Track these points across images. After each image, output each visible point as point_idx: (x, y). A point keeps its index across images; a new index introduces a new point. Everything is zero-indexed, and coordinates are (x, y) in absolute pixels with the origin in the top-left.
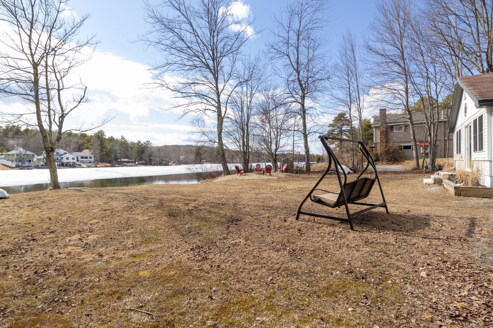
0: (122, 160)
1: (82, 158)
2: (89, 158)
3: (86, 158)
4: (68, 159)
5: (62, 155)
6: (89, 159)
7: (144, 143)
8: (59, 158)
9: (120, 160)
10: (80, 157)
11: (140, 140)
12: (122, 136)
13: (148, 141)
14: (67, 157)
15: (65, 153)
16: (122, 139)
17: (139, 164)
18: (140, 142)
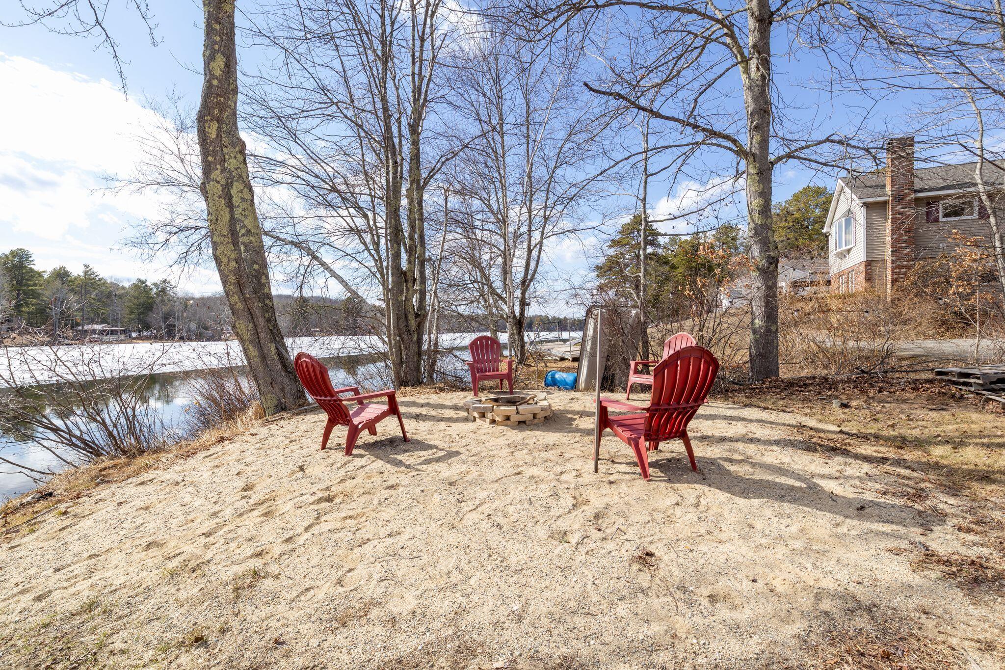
0: (86, 327)
7: (155, 285)
9: (80, 328)
11: (143, 278)
12: (86, 266)
13: (165, 281)
16: (86, 273)
17: (139, 338)
18: (144, 282)
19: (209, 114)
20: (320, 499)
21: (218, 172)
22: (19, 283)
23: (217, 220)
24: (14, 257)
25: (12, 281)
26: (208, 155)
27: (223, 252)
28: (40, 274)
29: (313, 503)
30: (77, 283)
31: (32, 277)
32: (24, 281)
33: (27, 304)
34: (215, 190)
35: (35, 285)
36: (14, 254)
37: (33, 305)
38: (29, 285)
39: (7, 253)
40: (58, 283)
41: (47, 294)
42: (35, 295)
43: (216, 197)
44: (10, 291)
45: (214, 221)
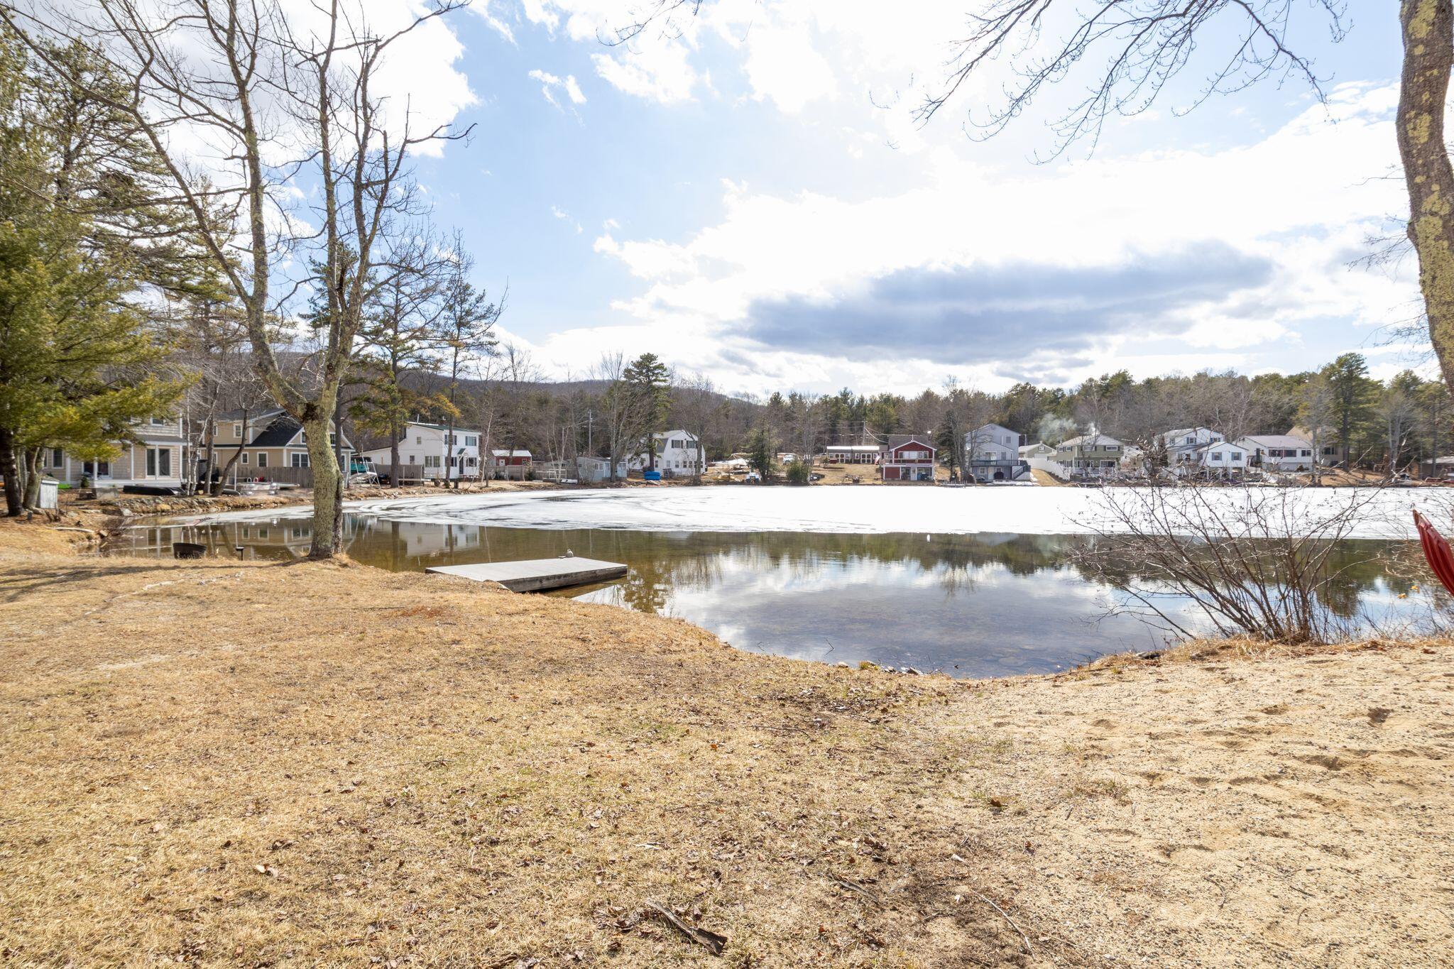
0: (1438, 461)
1: (1273, 453)
2: (1299, 453)
3: (1291, 453)
4: (1217, 457)
5: (1202, 446)
6: (1299, 458)
8: (1194, 456)
9: (1430, 461)
10: (1266, 451)
14: (1216, 450)
15: (1213, 440)
19: (1413, 107)
20: (1317, 758)
21: (1434, 197)
22: (1348, 401)
23: (1434, 278)
24: (1341, 366)
25: (1338, 398)
26: (1417, 174)
27: (1446, 333)
28: (1377, 386)
29: (1300, 758)
30: (1427, 393)
31: (1365, 390)
32: (1354, 398)
33: (1356, 430)
34: (1430, 230)
35: (1369, 401)
36: (1342, 362)
37: (1364, 429)
38: (1361, 403)
39: (1333, 362)
40: (1400, 397)
41: (1383, 413)
42: (1369, 416)
43: (1431, 241)
44: (1335, 413)
45: (1429, 282)
